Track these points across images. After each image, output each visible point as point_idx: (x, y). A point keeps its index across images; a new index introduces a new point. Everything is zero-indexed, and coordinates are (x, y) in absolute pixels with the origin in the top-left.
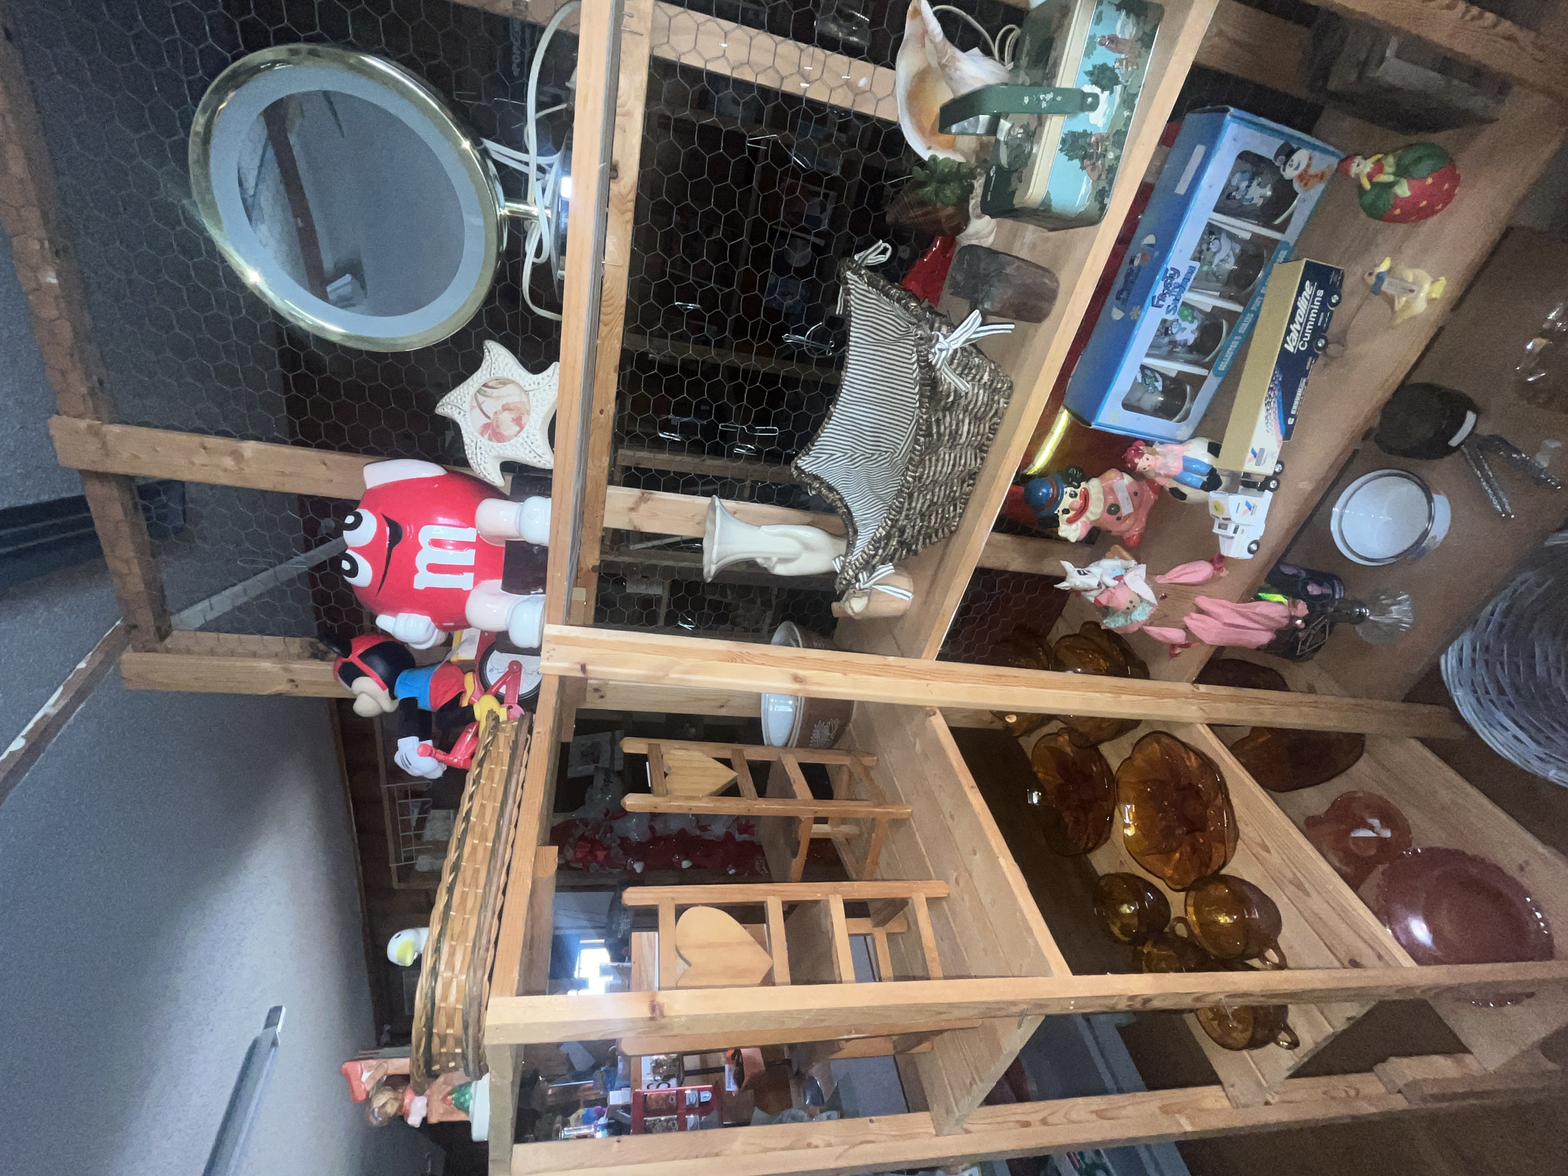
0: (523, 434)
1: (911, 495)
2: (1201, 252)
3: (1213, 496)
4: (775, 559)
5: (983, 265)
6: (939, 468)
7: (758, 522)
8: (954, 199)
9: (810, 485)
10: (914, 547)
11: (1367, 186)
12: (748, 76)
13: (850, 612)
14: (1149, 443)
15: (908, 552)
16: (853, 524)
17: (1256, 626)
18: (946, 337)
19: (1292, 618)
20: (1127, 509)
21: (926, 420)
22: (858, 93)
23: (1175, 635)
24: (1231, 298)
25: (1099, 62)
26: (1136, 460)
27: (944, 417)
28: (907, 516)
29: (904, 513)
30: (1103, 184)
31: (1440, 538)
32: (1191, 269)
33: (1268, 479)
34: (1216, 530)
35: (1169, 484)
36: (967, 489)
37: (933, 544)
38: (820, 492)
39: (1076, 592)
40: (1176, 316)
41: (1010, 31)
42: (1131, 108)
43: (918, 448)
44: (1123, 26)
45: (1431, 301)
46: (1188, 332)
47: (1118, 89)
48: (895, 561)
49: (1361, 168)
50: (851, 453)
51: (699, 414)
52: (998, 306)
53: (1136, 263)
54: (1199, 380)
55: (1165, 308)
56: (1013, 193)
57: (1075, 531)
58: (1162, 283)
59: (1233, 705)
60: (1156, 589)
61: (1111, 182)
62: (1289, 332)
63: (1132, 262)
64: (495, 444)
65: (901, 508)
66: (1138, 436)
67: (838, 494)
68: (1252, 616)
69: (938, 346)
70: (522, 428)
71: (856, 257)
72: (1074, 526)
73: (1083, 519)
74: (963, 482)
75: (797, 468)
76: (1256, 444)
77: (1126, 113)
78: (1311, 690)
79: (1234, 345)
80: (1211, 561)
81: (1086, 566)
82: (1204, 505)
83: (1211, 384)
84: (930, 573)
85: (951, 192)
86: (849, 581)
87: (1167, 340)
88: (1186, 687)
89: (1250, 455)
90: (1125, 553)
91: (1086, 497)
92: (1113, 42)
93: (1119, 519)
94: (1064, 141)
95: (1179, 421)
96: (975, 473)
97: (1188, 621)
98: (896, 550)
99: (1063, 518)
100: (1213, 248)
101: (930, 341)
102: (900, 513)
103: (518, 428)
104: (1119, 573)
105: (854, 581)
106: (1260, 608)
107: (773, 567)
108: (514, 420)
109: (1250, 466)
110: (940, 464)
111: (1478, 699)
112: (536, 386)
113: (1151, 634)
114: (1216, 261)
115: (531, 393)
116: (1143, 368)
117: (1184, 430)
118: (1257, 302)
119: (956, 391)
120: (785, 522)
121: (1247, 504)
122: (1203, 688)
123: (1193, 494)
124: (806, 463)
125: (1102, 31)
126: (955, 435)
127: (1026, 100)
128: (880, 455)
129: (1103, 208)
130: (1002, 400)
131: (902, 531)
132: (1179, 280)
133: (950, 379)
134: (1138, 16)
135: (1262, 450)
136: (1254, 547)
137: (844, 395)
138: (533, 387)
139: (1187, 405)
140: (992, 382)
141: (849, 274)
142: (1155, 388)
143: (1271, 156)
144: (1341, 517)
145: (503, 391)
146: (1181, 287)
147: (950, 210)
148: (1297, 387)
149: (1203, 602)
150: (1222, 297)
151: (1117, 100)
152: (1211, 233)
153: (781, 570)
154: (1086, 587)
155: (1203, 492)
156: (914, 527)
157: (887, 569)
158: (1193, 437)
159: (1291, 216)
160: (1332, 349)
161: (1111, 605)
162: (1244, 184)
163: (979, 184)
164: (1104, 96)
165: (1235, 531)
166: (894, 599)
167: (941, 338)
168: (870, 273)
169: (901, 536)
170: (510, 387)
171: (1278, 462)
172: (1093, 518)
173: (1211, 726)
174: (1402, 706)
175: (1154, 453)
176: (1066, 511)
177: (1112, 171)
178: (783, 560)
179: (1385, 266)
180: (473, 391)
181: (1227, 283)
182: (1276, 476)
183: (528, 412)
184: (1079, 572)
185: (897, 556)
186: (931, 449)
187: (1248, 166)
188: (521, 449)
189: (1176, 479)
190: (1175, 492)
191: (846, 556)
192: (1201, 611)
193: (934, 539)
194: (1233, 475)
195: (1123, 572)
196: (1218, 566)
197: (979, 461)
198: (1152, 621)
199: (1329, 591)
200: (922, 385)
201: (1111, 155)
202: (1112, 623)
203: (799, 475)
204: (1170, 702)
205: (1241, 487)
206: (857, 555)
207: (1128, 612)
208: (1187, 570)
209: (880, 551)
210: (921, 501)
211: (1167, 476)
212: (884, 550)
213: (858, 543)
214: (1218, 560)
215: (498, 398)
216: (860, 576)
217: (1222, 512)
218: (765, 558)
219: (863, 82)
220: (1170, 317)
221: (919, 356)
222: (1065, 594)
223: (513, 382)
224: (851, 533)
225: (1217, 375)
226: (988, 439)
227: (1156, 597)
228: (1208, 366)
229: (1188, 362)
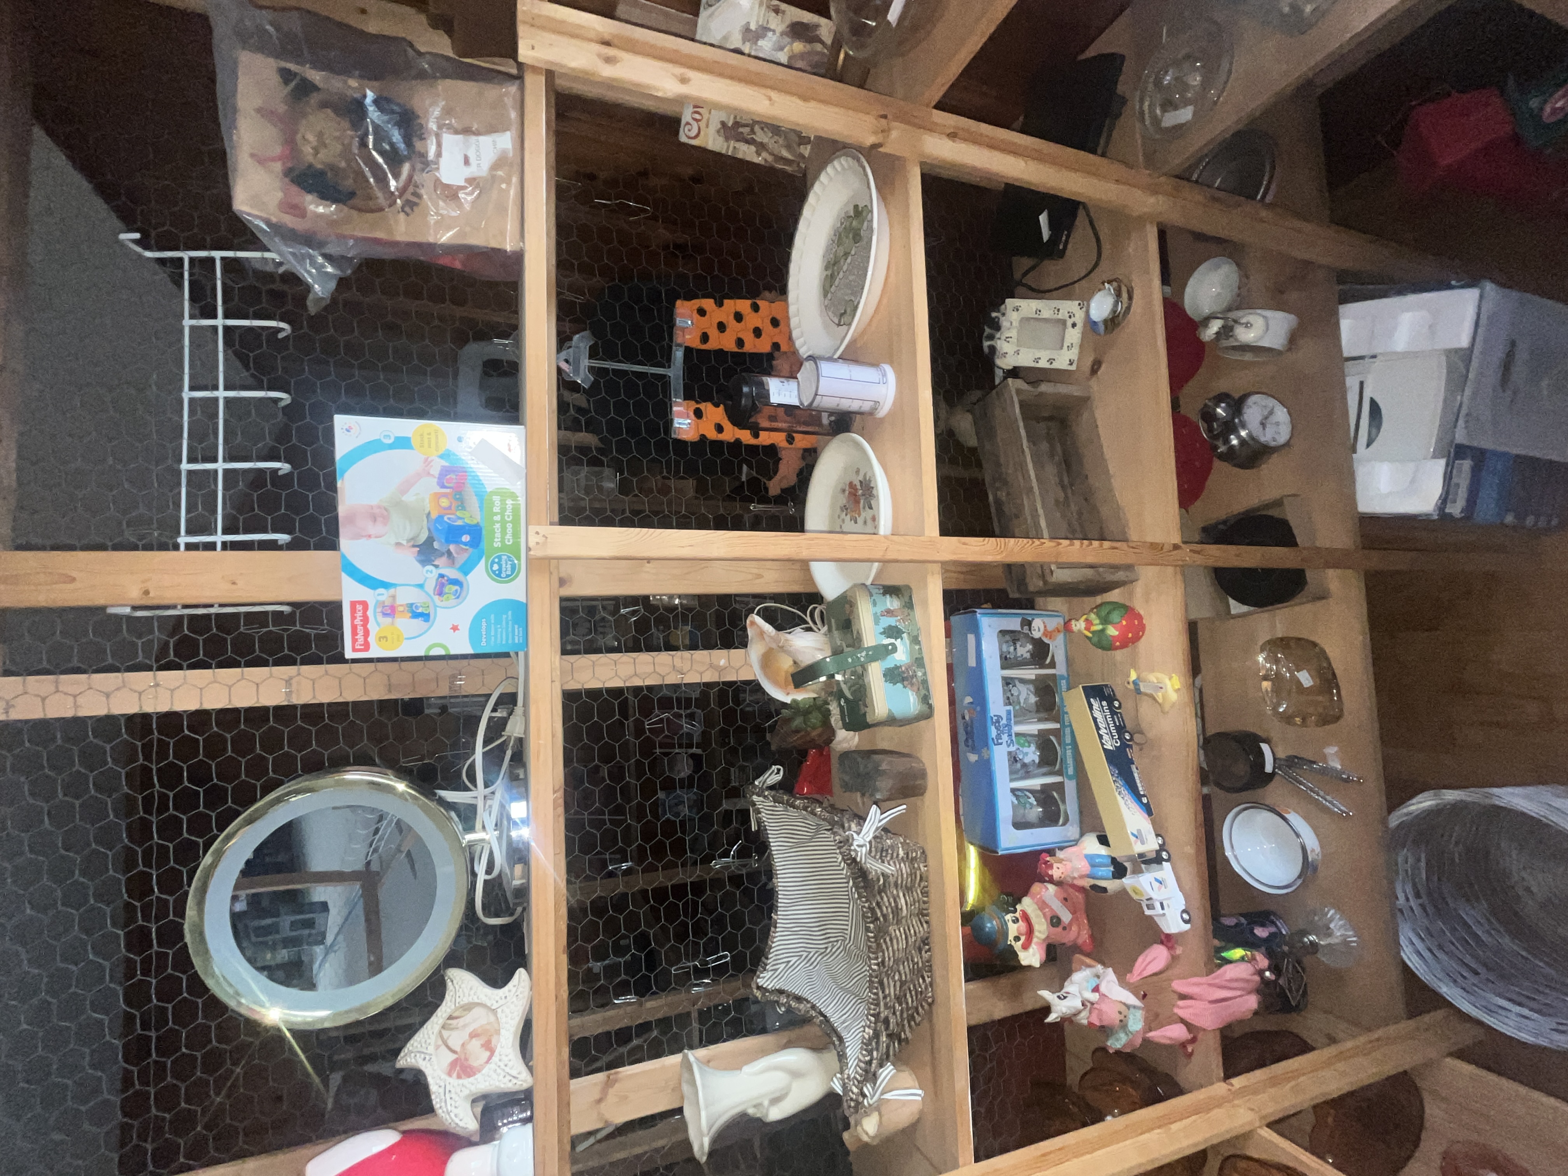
0: (495, 1059)
1: (881, 983)
2: (1008, 698)
3: (1128, 881)
4: (766, 1103)
5: (861, 767)
6: (895, 947)
7: (736, 1064)
8: (819, 724)
9: (777, 1002)
10: (903, 1036)
11: (1090, 635)
12: (638, 682)
13: (865, 1138)
14: (1051, 852)
15: (899, 1043)
16: (835, 1031)
17: (1239, 993)
18: (858, 833)
19: (1261, 973)
20: (1066, 917)
21: (869, 908)
22: (721, 670)
23: (1176, 1032)
24: (1047, 720)
25: (886, 625)
26: (1050, 872)
27: (882, 898)
28: (886, 1005)
29: (882, 1004)
30: (923, 692)
31: (1318, 849)
32: (1009, 712)
33: (1158, 852)
34: (1148, 912)
35: (1087, 883)
36: (926, 956)
37: (917, 1025)
38: (790, 1006)
39: (1067, 1020)
40: (1016, 746)
41: (815, 608)
42: (918, 643)
43: (871, 935)
44: (891, 603)
45: (1177, 691)
46: (1031, 754)
47: (905, 635)
48: (892, 1057)
49: (1079, 625)
50: (805, 954)
51: (620, 951)
52: (886, 794)
53: (967, 718)
54: (1060, 787)
55: (1005, 744)
56: (865, 714)
57: (1034, 955)
58: (993, 728)
59: (1272, 1091)
60: (1134, 989)
61: (928, 690)
62: (1100, 737)
63: (964, 718)
64: (466, 1081)
65: (878, 999)
66: (1039, 848)
67: (808, 1002)
68: (1228, 984)
69: (855, 843)
70: (492, 1052)
71: (756, 783)
72: (1031, 950)
73: (1035, 940)
74: (920, 950)
75: (759, 988)
76: (1131, 828)
77: (917, 647)
78: (1332, 1040)
79: (1069, 753)
80: (1162, 943)
81: (1061, 987)
82: (1123, 893)
83: (1071, 788)
84: (927, 1058)
85: (815, 718)
86: (856, 1101)
87: (1019, 765)
88: (1220, 1088)
89: (1133, 839)
90: (1088, 961)
91: (1026, 918)
92: (889, 613)
93: (1064, 928)
94: (884, 675)
95: (1064, 824)
96: (927, 938)
97: (1181, 1013)
98: (888, 1047)
99: (1017, 946)
100: (1016, 694)
101: (847, 841)
102: (878, 1005)
103: (488, 1054)
104: (1093, 983)
105: (861, 1099)
106: (1229, 972)
107: (767, 1115)
108: (483, 1046)
109: (1138, 848)
110: (895, 941)
111: (1464, 989)
112: (504, 1001)
113: (1157, 1040)
114: (1022, 701)
115: (499, 1010)
116: (1013, 791)
117: (1072, 830)
118: (1066, 719)
119: (883, 874)
120: (764, 1052)
121: (1156, 880)
122: (1238, 1082)
123: (1112, 885)
124: (766, 979)
125: (879, 609)
126: (897, 911)
127: (850, 660)
128: (833, 947)
129: (930, 707)
130: (921, 865)
131: (886, 1021)
132: (1004, 721)
133: (875, 867)
134: (897, 595)
135: (1139, 831)
136: (1186, 916)
137: (782, 900)
138: (501, 1002)
139: (1062, 807)
140: (907, 854)
141: (755, 798)
142: (1031, 804)
143: (1018, 628)
144: (1236, 857)
145: (468, 1018)
146: (1008, 725)
147: (819, 730)
148: (1132, 773)
149: (1179, 986)
150: (1040, 720)
151: (908, 642)
152: (1008, 684)
153: (775, 1114)
154: (1073, 1011)
155: (1117, 881)
156: (894, 1013)
157: (887, 1072)
158: (1082, 835)
159: (1053, 656)
160: (1137, 737)
161: (1104, 1023)
162: (1012, 649)
163: (834, 708)
164: (898, 642)
165: (1163, 908)
166: (904, 1103)
167: (855, 836)
168: (773, 793)
169: (887, 1028)
170: (477, 1011)
171: (1157, 835)
172: (1043, 936)
173: (1269, 1125)
174: (1412, 1023)
175: (1060, 861)
176: (1017, 939)
177: (925, 682)
178: (775, 1101)
179: (1133, 676)
180: (437, 1028)
181: (1038, 711)
182: (1162, 847)
183: (498, 1032)
184: (1059, 997)
185: (891, 1053)
186: (881, 932)
187: (1008, 638)
188: (494, 1076)
189: (1089, 876)
190: (1094, 887)
191: (842, 1072)
192: (1183, 997)
193: (918, 1019)
194: (1131, 859)
195: (1097, 981)
196: (1170, 945)
197: (925, 925)
198: (1149, 1026)
199: (1273, 929)
200: (854, 879)
201: (920, 674)
202: (1117, 1043)
203: (763, 995)
204: (1216, 1113)
205: (1143, 866)
206: (853, 1068)
207: (1123, 1024)
208: (1148, 959)
209: (875, 1053)
210: (892, 984)
211: (1082, 877)
212: (877, 1050)
213: (849, 1052)
214: (1168, 940)
215: (465, 1026)
216: (865, 1090)
217: (1142, 895)
218: (755, 1106)
219: (722, 662)
220: (1012, 749)
221: (843, 856)
222: (1058, 1026)
223: (478, 1004)
224: (837, 1043)
225: (1070, 778)
226: (925, 902)
227: (1137, 997)
228: (1060, 773)
229: (1045, 775)
